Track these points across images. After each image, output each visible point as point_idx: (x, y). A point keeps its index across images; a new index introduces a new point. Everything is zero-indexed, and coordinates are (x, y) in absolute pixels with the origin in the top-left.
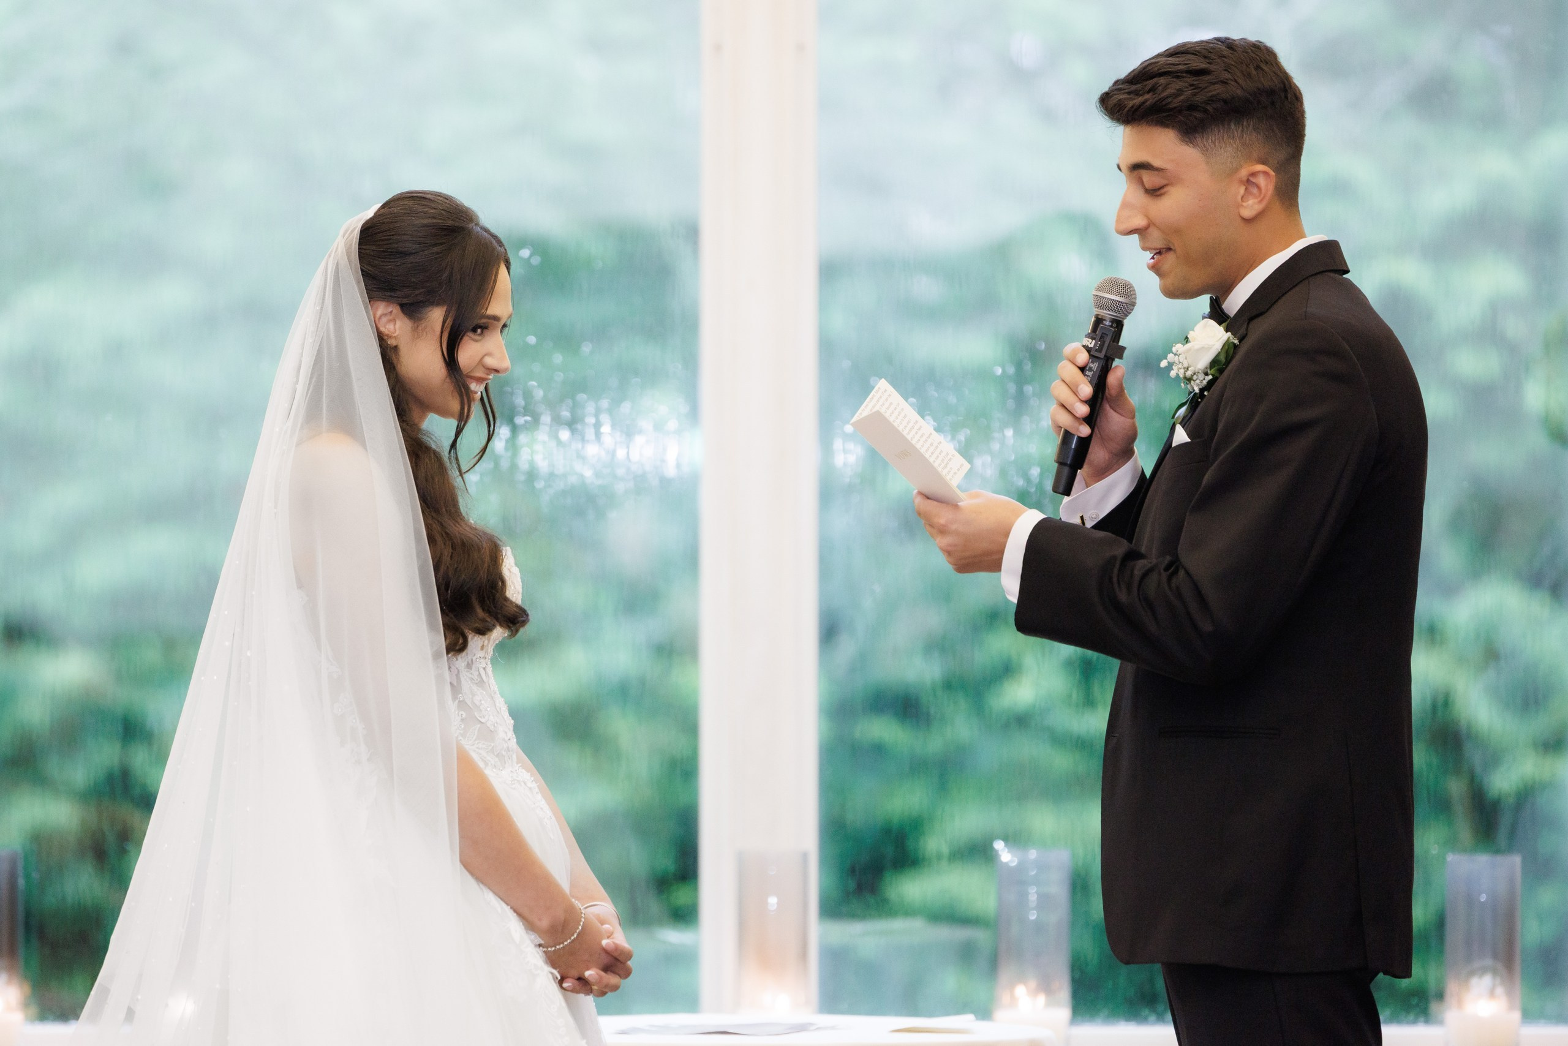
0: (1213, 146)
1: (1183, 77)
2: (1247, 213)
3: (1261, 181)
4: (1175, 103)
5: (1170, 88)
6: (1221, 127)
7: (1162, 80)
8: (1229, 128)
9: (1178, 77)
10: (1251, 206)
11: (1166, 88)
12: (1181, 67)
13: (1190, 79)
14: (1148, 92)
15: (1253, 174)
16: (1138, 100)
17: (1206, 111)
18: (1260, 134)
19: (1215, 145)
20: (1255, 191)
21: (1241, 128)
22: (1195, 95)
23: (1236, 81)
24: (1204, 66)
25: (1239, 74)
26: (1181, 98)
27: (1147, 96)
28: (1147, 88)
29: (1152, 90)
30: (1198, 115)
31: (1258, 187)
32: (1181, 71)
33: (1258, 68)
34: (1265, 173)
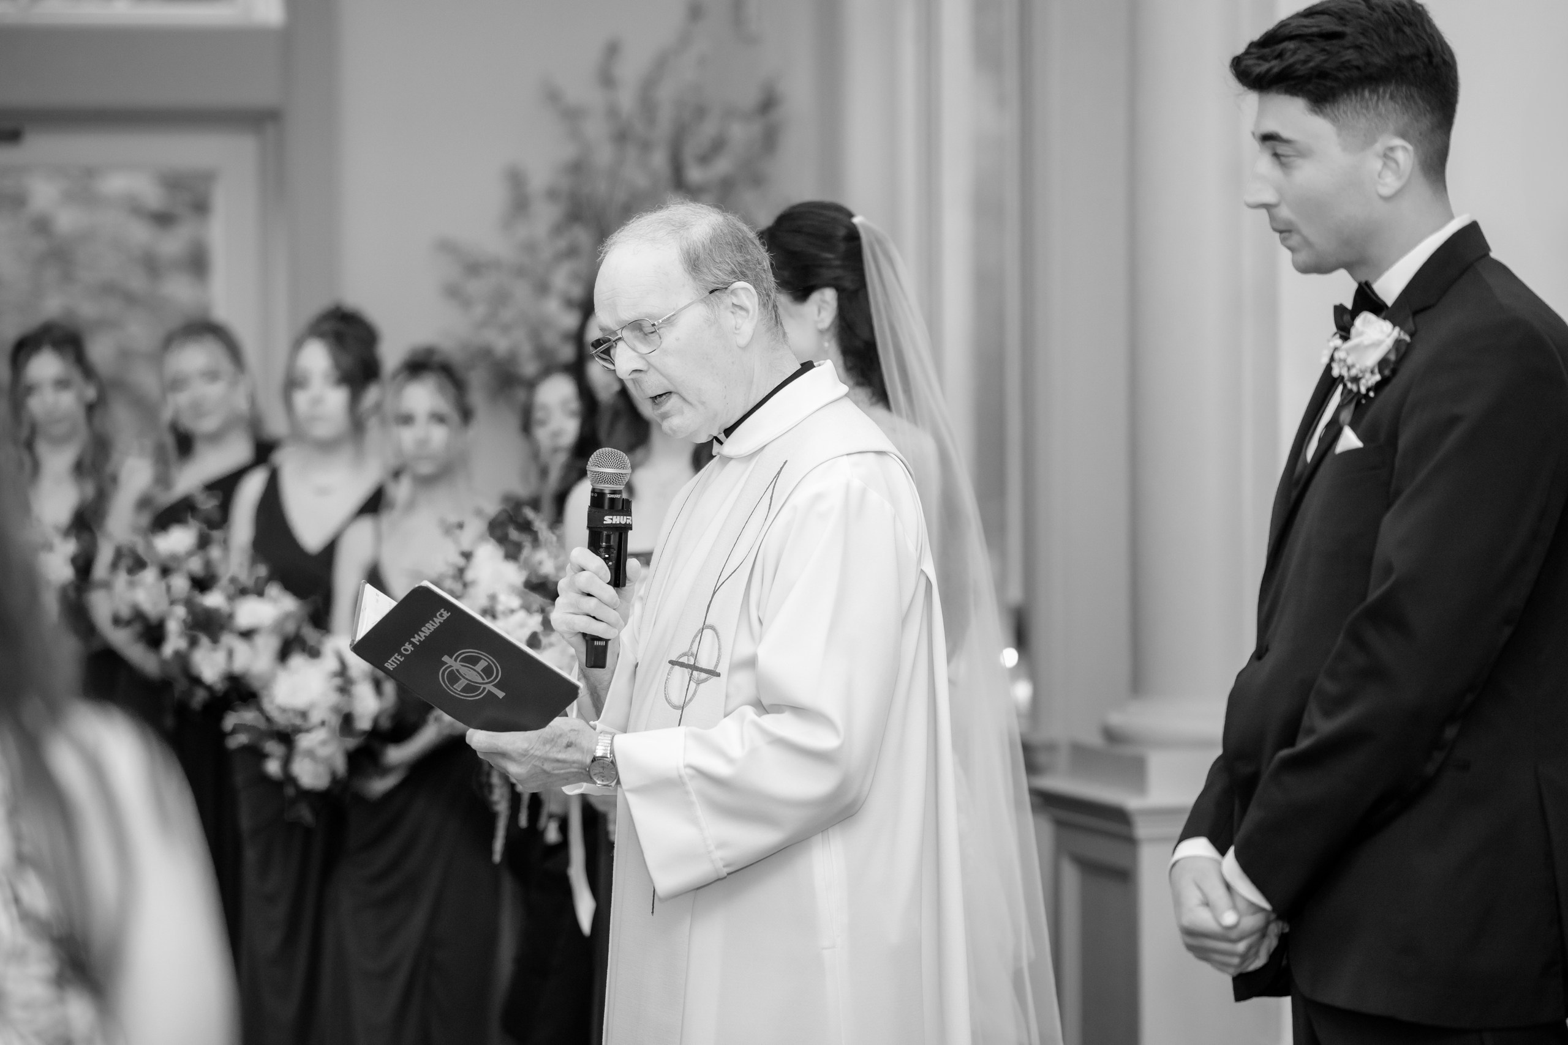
0: (1344, 116)
1: (1313, 41)
2: (1386, 191)
3: (1400, 155)
4: (1302, 70)
5: (1296, 54)
6: (1354, 96)
7: (1291, 45)
8: (1363, 97)
9: (1309, 41)
10: (1390, 183)
11: (1294, 52)
12: (1315, 30)
13: (1323, 44)
14: (1276, 58)
15: (1392, 149)
16: (1264, 67)
17: (1336, 79)
18: (1398, 104)
19: (1347, 116)
20: (1393, 165)
21: (1375, 98)
22: (1325, 61)
23: (1372, 46)
24: (1339, 29)
25: (1376, 38)
26: (1312, 64)
27: (1274, 63)
28: (1276, 53)
29: (1280, 56)
30: (1329, 83)
31: (1396, 162)
32: (1312, 35)
33: (1399, 30)
34: (1405, 149)
